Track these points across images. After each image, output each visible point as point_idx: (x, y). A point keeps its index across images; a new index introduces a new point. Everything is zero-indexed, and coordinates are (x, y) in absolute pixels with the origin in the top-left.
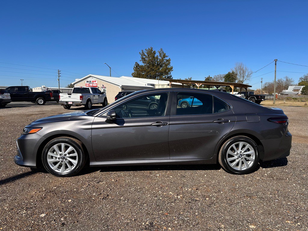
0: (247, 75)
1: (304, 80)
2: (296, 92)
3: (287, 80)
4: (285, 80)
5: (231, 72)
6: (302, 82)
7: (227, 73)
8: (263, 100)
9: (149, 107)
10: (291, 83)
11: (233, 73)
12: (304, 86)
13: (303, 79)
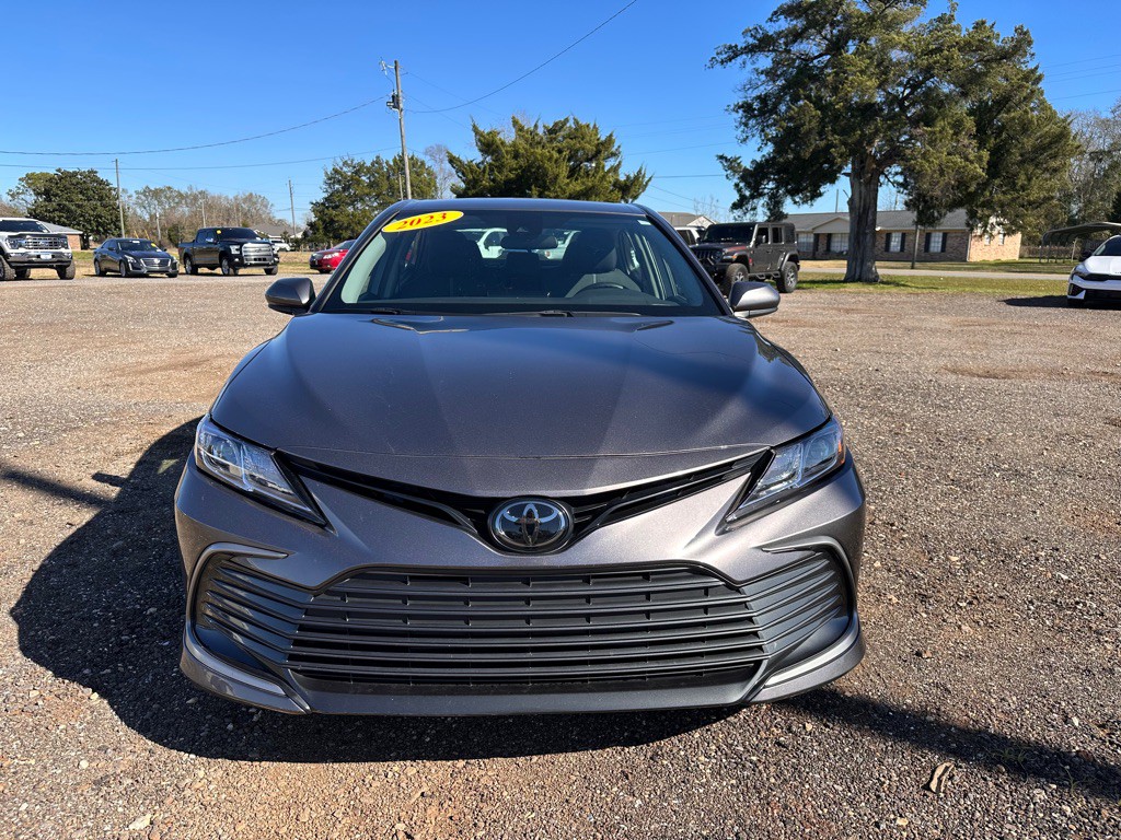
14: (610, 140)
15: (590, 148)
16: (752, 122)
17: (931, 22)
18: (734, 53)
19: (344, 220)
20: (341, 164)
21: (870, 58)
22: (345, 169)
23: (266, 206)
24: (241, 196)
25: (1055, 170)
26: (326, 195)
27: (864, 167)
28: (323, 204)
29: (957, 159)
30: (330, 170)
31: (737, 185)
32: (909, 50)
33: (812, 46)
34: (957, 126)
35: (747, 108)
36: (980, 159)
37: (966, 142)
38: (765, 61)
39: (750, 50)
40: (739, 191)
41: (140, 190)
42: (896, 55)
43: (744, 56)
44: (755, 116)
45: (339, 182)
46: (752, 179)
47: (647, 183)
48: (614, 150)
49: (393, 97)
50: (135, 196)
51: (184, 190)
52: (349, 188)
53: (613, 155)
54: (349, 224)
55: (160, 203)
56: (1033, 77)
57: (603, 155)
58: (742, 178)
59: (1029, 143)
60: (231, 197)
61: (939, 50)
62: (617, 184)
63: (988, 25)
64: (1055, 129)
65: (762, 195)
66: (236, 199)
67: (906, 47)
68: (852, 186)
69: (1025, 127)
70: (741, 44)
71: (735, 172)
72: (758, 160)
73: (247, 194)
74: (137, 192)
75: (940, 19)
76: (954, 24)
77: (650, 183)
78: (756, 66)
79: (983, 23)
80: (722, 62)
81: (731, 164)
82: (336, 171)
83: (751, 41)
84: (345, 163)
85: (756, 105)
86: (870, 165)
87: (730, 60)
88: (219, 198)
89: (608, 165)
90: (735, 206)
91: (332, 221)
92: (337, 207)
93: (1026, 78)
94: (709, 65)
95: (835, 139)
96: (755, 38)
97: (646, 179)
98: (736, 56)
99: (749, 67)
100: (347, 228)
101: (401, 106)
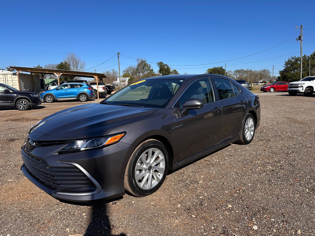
0: (80, 66)
1: (127, 72)
2: (124, 83)
3: (114, 72)
4: (112, 72)
5: (64, 63)
6: (125, 74)
7: (60, 63)
8: (114, 90)
9: (14, 103)
10: (117, 75)
11: (66, 63)
12: (130, 78)
13: (125, 71)
19: (289, 75)
20: (291, 58)
22: (292, 60)
23: (269, 73)
24: (262, 70)
26: (285, 68)
28: (283, 71)
30: (287, 61)
41: (235, 70)
45: (289, 64)
49: (299, 37)
50: (233, 72)
51: (246, 70)
52: (293, 66)
54: (291, 77)
55: (239, 74)
60: (259, 71)
66: (260, 71)
73: (263, 70)
74: (234, 71)
82: (289, 61)
84: (293, 58)
88: (255, 71)
91: (285, 76)
92: (288, 72)
100: (290, 78)
101: (302, 39)
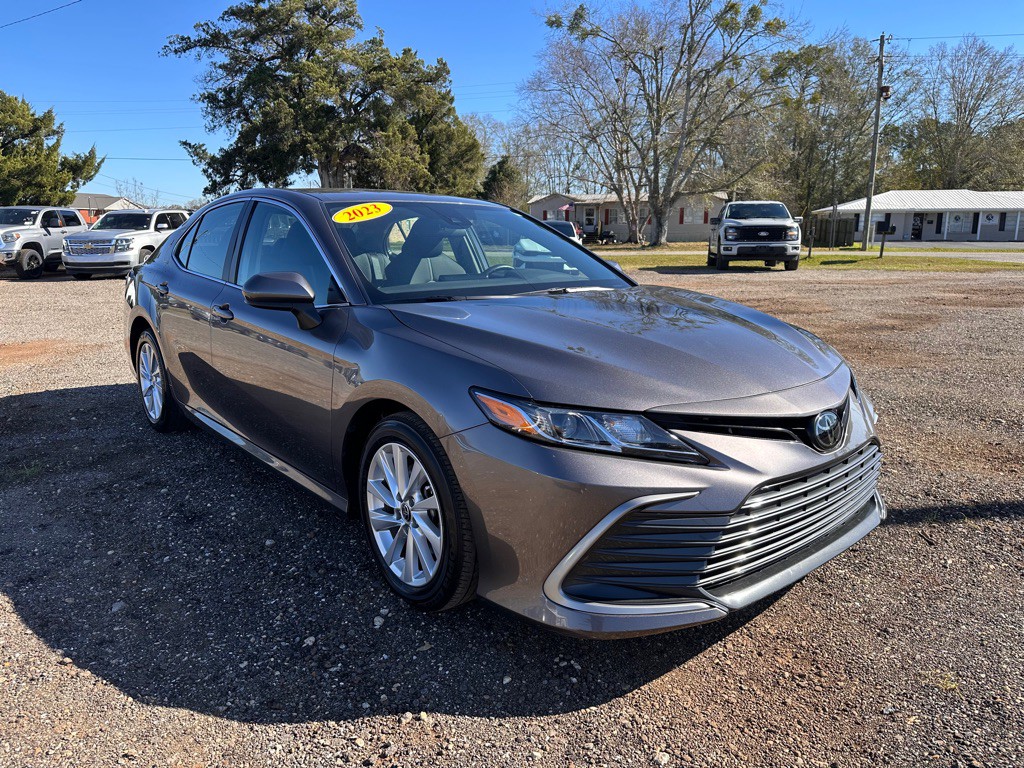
14: (48, 117)
15: (28, 125)
16: (219, 112)
17: (365, 43)
18: (187, 45)
21: (326, 67)
25: (473, 171)
27: (329, 162)
29: (408, 159)
31: (205, 171)
32: (357, 64)
33: (264, 49)
34: (403, 131)
35: (211, 98)
36: (424, 160)
37: (412, 146)
38: (222, 57)
39: (204, 43)
40: (209, 176)
42: (346, 68)
43: (198, 49)
44: (220, 107)
46: (222, 166)
47: (99, 164)
48: (55, 128)
53: (55, 132)
56: (447, 98)
57: (43, 131)
58: (209, 164)
59: (454, 149)
61: (381, 68)
62: (65, 164)
63: (413, 52)
64: (468, 141)
65: (232, 181)
67: (354, 62)
68: (321, 178)
69: (450, 138)
70: (194, 36)
71: (201, 158)
72: (226, 148)
75: (373, 42)
76: (384, 47)
77: (103, 165)
78: (213, 60)
79: (410, 50)
80: (176, 51)
81: (197, 151)
83: (203, 35)
85: (221, 96)
86: (335, 160)
87: (185, 51)
89: (50, 142)
90: (206, 191)
93: (443, 97)
94: (162, 52)
95: (310, 136)
96: (207, 33)
97: (98, 160)
98: (189, 47)
99: (205, 60)
